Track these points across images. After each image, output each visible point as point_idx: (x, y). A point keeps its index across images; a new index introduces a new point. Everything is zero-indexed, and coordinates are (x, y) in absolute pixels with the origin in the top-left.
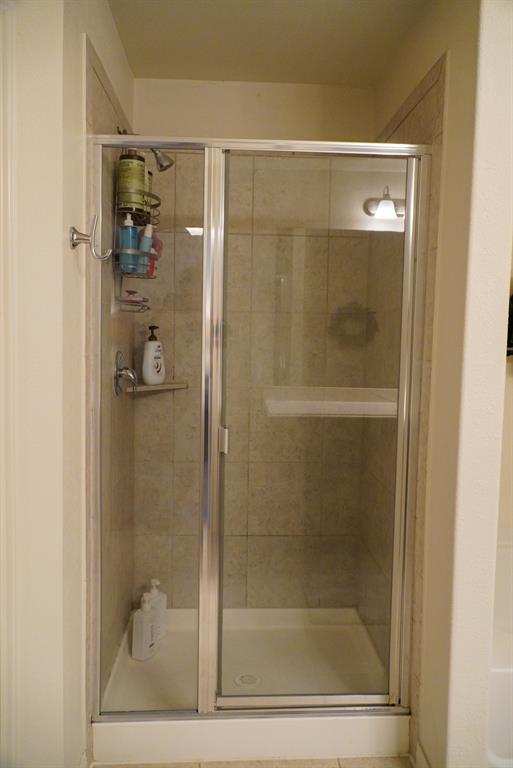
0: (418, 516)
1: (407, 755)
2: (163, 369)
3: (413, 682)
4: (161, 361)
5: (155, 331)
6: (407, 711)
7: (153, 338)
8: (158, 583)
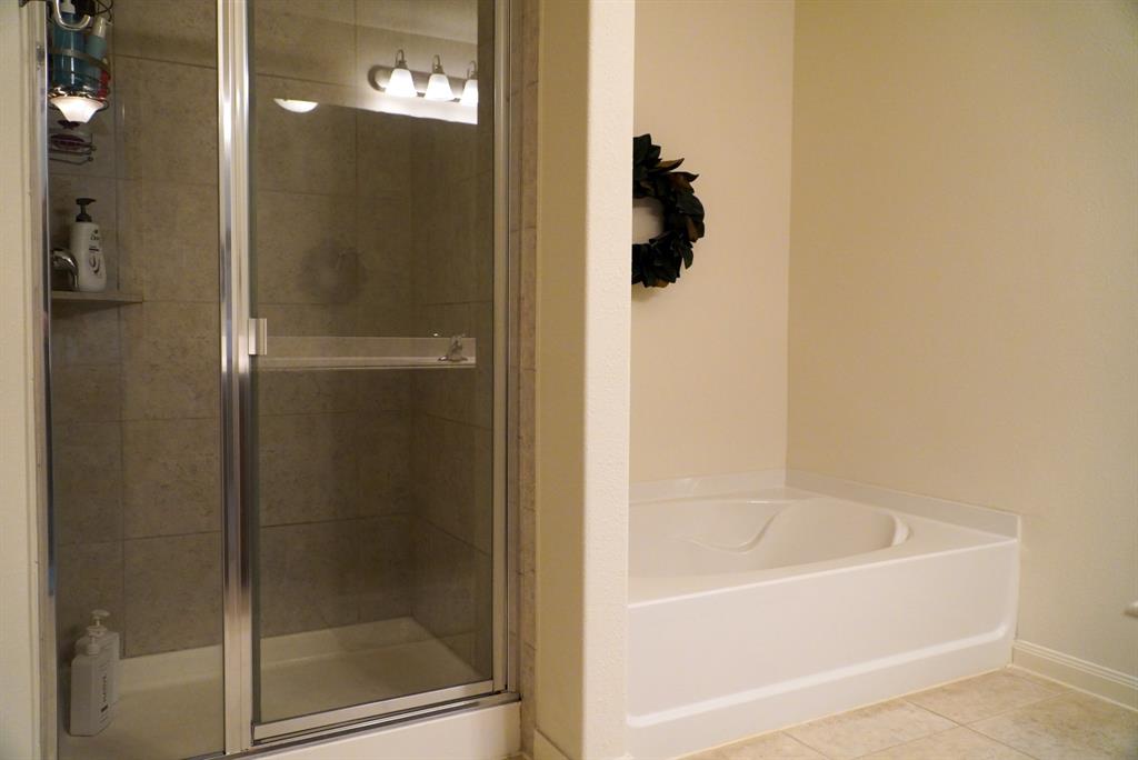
0: (522, 434)
1: (518, 754)
2: (103, 270)
3: (523, 655)
4: (99, 256)
5: (87, 207)
6: (515, 696)
7: (83, 218)
8: (106, 614)
